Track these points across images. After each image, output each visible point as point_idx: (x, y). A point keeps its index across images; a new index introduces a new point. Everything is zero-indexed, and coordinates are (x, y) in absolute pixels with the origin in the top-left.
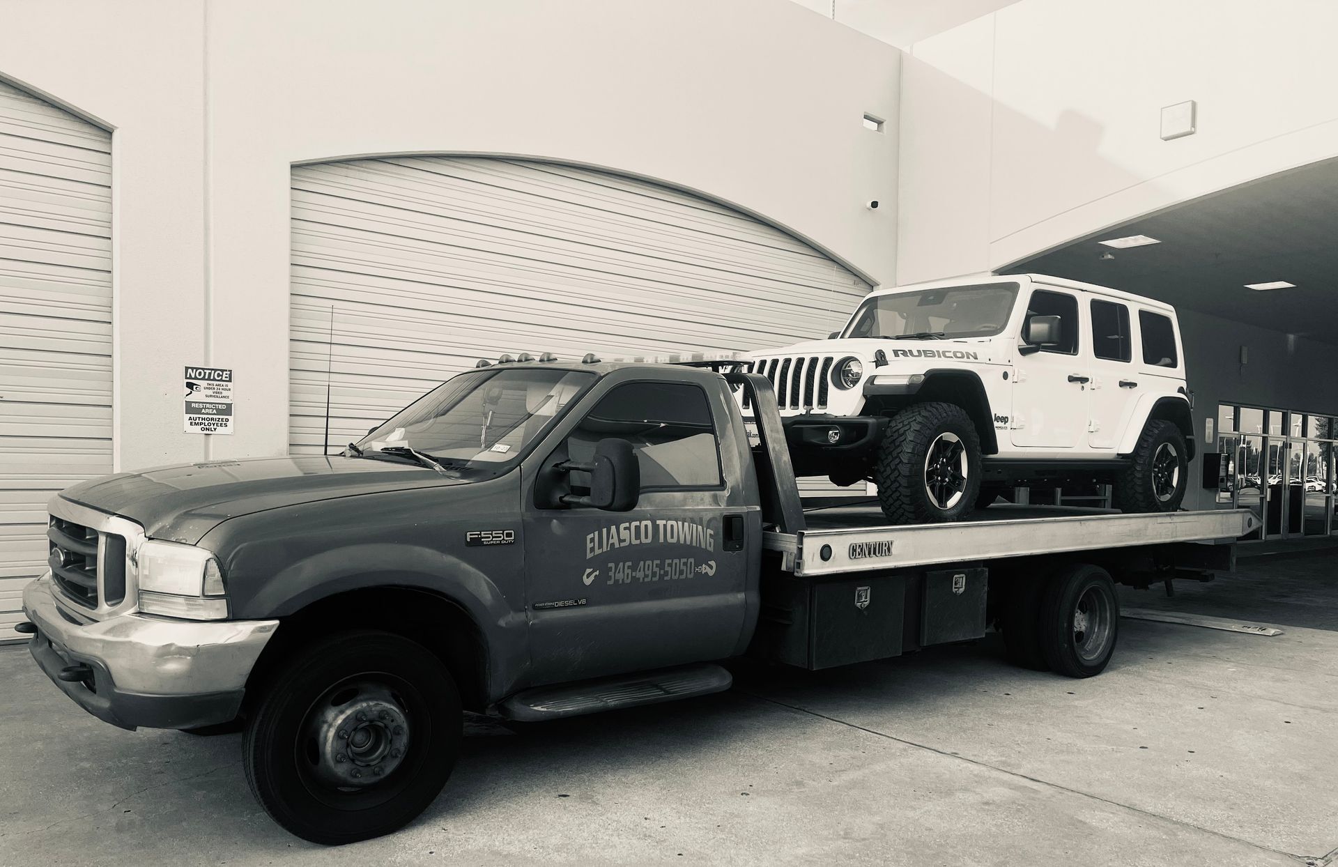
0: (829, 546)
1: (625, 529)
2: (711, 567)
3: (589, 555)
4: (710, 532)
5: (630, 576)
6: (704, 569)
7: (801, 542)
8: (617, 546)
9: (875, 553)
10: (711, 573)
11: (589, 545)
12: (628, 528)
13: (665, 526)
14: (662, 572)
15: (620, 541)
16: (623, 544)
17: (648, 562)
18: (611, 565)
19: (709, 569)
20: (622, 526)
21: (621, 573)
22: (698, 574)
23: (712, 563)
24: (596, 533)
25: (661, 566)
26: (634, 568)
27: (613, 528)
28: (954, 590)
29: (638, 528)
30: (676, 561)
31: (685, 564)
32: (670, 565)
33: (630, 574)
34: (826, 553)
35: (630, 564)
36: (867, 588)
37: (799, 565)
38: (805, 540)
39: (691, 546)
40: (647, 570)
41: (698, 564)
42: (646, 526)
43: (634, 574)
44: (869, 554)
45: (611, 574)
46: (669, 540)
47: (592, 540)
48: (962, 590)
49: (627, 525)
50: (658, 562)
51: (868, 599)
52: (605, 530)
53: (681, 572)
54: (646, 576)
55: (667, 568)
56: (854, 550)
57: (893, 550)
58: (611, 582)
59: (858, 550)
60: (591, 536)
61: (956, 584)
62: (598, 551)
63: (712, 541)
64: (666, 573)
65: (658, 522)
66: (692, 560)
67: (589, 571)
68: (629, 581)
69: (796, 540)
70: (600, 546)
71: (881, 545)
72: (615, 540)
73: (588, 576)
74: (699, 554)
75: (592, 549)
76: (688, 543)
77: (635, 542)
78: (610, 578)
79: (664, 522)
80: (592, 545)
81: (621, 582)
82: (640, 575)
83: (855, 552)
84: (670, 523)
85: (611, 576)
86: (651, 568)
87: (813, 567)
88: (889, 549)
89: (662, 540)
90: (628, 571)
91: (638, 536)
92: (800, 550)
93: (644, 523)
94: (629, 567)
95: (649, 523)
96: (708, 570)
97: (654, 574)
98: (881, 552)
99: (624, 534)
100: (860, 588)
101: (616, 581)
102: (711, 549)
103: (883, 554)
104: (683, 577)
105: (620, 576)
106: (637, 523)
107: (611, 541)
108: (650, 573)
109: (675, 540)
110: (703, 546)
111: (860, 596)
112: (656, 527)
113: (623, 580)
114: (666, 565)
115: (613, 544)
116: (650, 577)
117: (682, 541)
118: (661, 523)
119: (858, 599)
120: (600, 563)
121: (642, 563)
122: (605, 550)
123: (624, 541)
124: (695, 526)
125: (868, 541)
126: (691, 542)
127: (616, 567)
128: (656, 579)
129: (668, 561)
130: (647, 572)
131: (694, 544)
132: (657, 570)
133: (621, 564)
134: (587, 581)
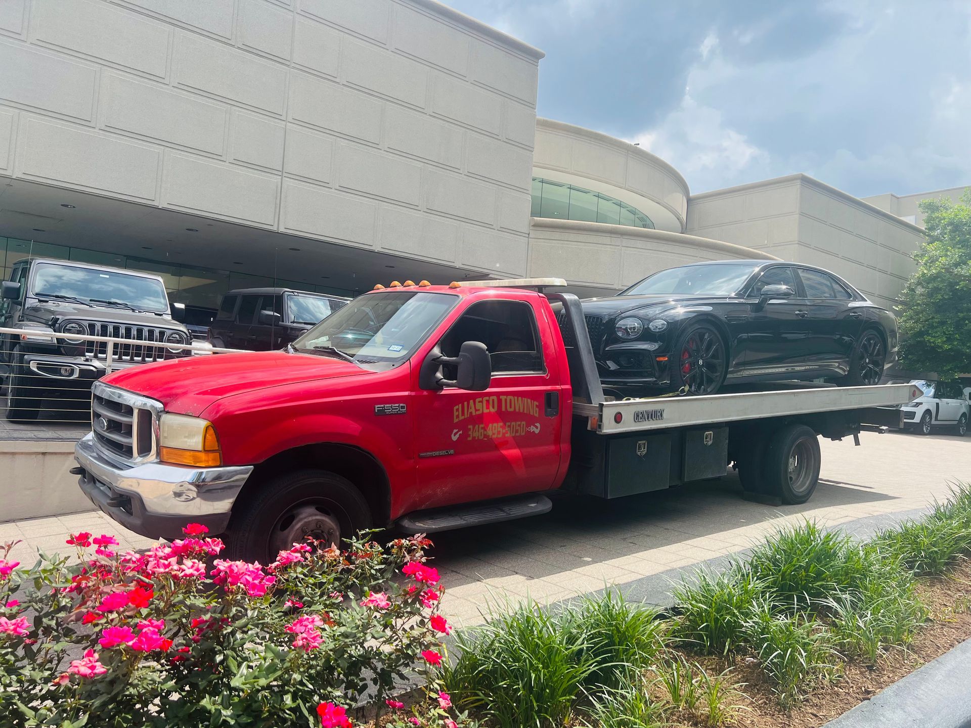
0: (620, 413)
1: (479, 402)
2: (537, 427)
3: (456, 420)
4: (536, 403)
6: (532, 429)
7: (602, 411)
8: (474, 414)
9: (652, 418)
10: (537, 431)
11: (456, 413)
12: (481, 402)
13: (506, 400)
14: (504, 431)
15: (476, 410)
16: (478, 413)
17: (495, 425)
18: (471, 427)
19: (536, 429)
20: (477, 400)
21: (477, 432)
22: (528, 432)
23: (538, 425)
24: (460, 405)
25: (504, 427)
26: (485, 429)
27: (471, 402)
28: (705, 443)
29: (488, 401)
30: (513, 423)
31: (519, 426)
32: (509, 426)
33: (483, 433)
34: (618, 418)
35: (482, 426)
36: (644, 442)
37: (600, 427)
38: (604, 409)
39: (523, 413)
41: (528, 425)
42: (493, 400)
43: (485, 432)
44: (648, 418)
45: (470, 433)
46: (509, 409)
47: (457, 410)
48: (710, 443)
49: (480, 399)
50: (501, 424)
51: (646, 449)
52: (466, 403)
53: (517, 431)
54: (494, 434)
55: (508, 429)
56: (638, 416)
57: (664, 415)
58: (470, 439)
59: (640, 416)
60: (457, 407)
61: (706, 438)
62: (461, 418)
63: (537, 409)
64: (506, 432)
65: (501, 397)
66: (524, 423)
67: (455, 431)
68: (481, 438)
69: (597, 409)
70: (463, 414)
71: (656, 412)
72: (472, 410)
73: (455, 435)
74: (531, 420)
75: (458, 416)
76: (521, 411)
77: (486, 411)
78: (469, 436)
79: (505, 397)
80: (457, 413)
81: (477, 438)
82: (489, 434)
83: (638, 417)
84: (509, 397)
86: (497, 429)
87: (609, 428)
88: (661, 416)
89: (503, 409)
90: (483, 430)
91: (488, 407)
92: (601, 416)
93: (492, 398)
94: (482, 428)
95: (495, 398)
97: (499, 433)
98: (656, 416)
99: (479, 406)
100: (639, 442)
101: (474, 438)
102: (537, 415)
103: (658, 418)
104: (518, 434)
105: (476, 434)
106: (487, 398)
107: (470, 411)
108: (496, 432)
109: (512, 410)
110: (532, 413)
111: (640, 447)
112: (500, 401)
114: (507, 426)
115: (471, 413)
116: (496, 435)
117: (517, 410)
118: (503, 398)
119: (639, 449)
120: (463, 426)
121: (490, 425)
122: (466, 416)
123: (479, 410)
124: (526, 399)
125: (647, 409)
126: (524, 411)
127: (474, 428)
128: (500, 436)
129: (508, 424)
130: (494, 431)
131: (525, 412)
132: (501, 430)
133: (477, 426)
134: (455, 438)
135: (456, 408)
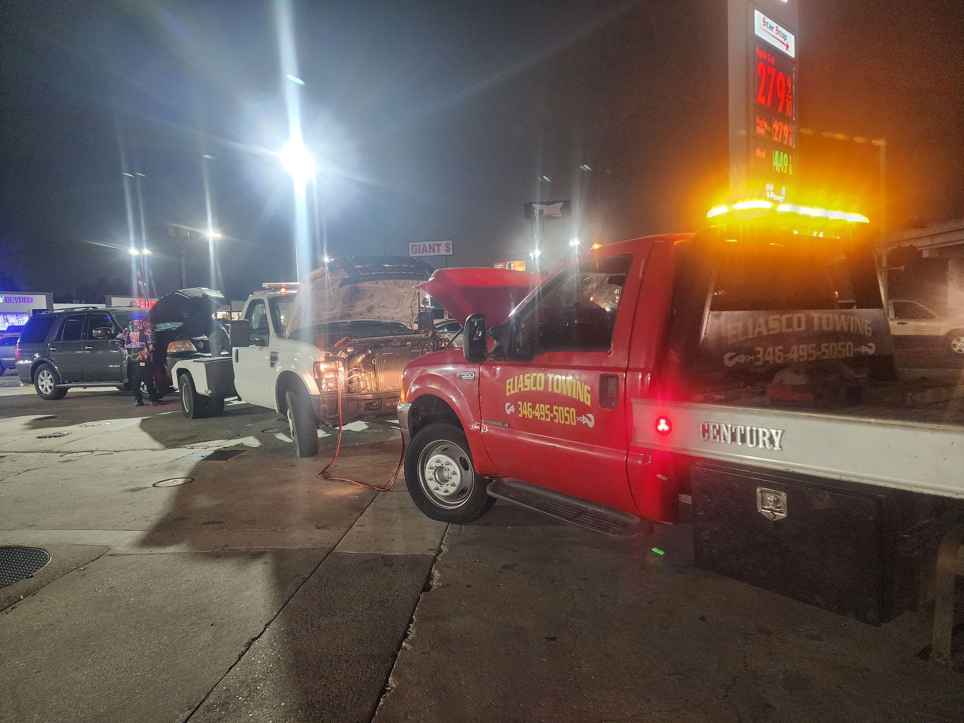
1: (528, 378)
2: (590, 420)
3: (508, 394)
4: (587, 388)
5: (531, 414)
6: (584, 420)
8: (522, 390)
10: (591, 424)
11: (508, 387)
12: (530, 378)
13: (553, 378)
14: (552, 415)
15: (525, 386)
16: (527, 389)
17: (542, 406)
18: (520, 403)
19: (589, 421)
20: (525, 375)
21: (526, 411)
23: (590, 416)
24: (512, 378)
25: (551, 410)
26: (533, 408)
27: (521, 376)
29: (535, 378)
30: (561, 408)
31: (568, 412)
32: (557, 411)
33: (531, 412)
35: (530, 404)
39: (571, 398)
40: (541, 412)
41: (579, 414)
42: (541, 377)
43: (534, 412)
45: (520, 409)
46: (556, 391)
47: (510, 383)
49: (529, 375)
50: (547, 406)
52: (516, 377)
53: (566, 419)
54: (542, 416)
55: (555, 413)
58: (521, 416)
62: (512, 392)
63: (589, 396)
64: (555, 417)
65: (549, 375)
66: (573, 410)
67: (507, 404)
68: (531, 417)
70: (514, 389)
72: (521, 385)
73: (509, 407)
74: (582, 409)
75: (509, 389)
76: (569, 395)
77: (533, 389)
79: (553, 375)
81: (526, 417)
82: (537, 414)
84: (557, 376)
85: (520, 411)
86: (544, 411)
89: (550, 390)
90: (530, 410)
91: (535, 385)
93: (539, 375)
94: (530, 407)
95: (543, 375)
96: (587, 421)
97: (547, 416)
99: (527, 382)
101: (524, 415)
102: (588, 403)
104: (567, 423)
105: (525, 412)
106: (535, 374)
107: (519, 386)
108: (543, 413)
109: (558, 391)
110: (582, 400)
112: (547, 379)
113: (528, 415)
114: (554, 410)
115: (520, 388)
116: (544, 416)
117: (565, 393)
119: (763, 505)
120: (514, 400)
121: (538, 405)
122: (516, 391)
123: (527, 386)
126: (572, 395)
127: (523, 406)
128: (549, 420)
129: (555, 407)
130: (542, 413)
131: (574, 397)
132: (548, 412)
133: (525, 403)
134: (508, 412)
135: (508, 381)
